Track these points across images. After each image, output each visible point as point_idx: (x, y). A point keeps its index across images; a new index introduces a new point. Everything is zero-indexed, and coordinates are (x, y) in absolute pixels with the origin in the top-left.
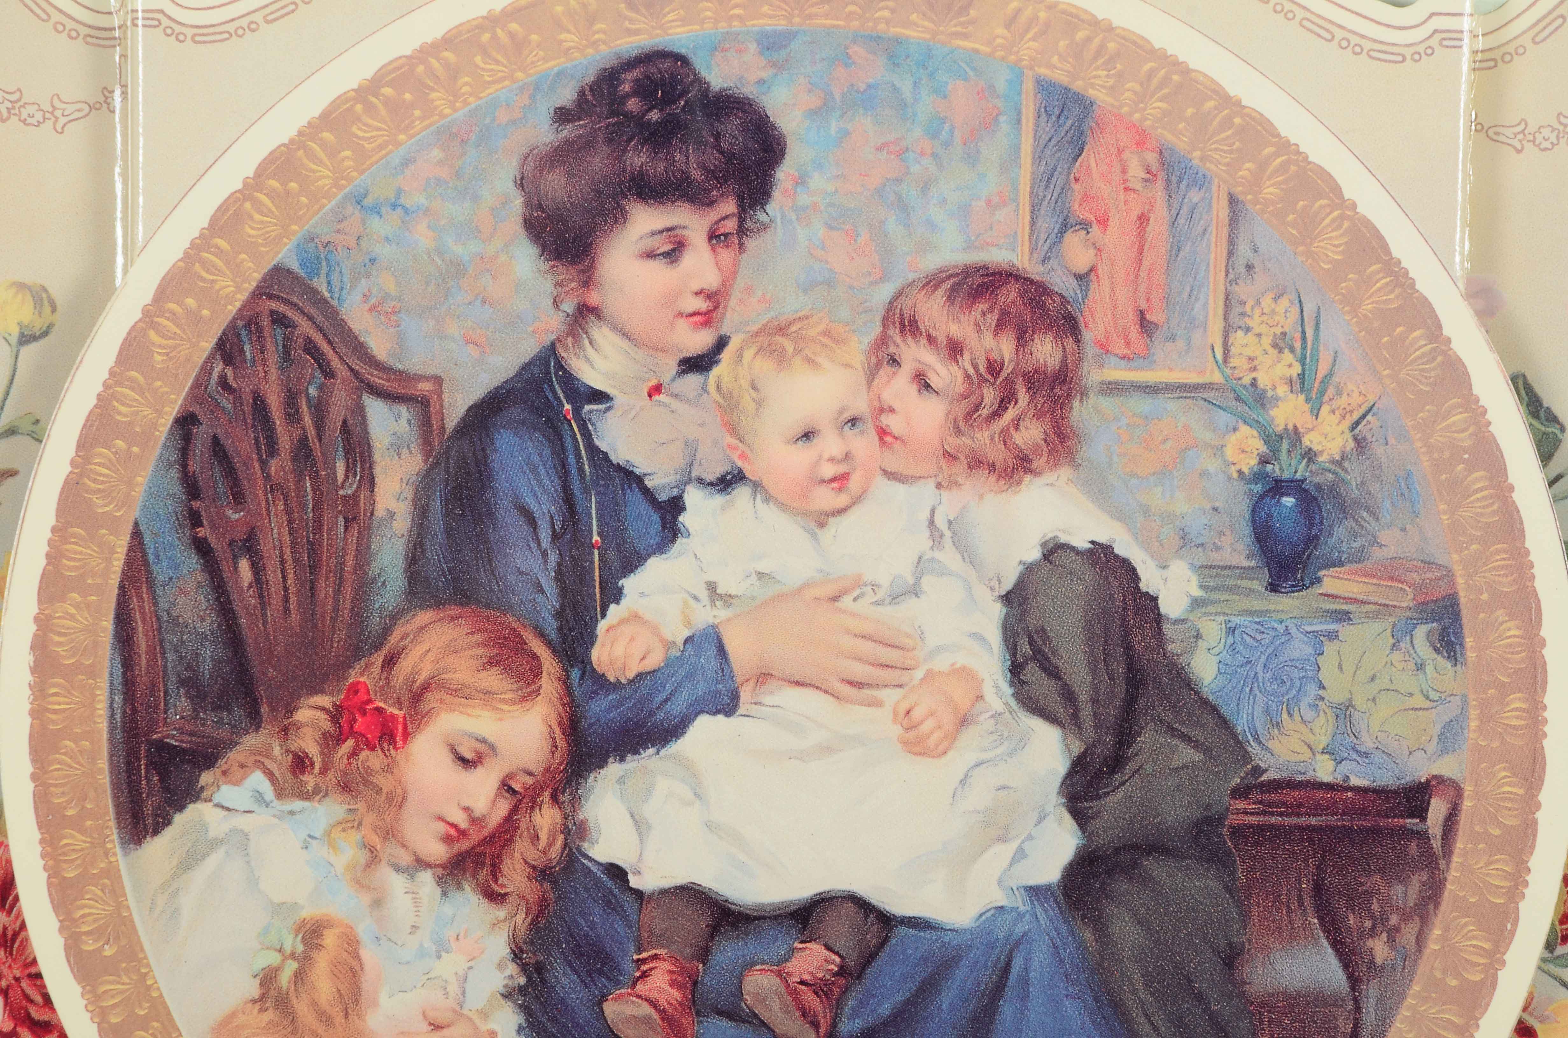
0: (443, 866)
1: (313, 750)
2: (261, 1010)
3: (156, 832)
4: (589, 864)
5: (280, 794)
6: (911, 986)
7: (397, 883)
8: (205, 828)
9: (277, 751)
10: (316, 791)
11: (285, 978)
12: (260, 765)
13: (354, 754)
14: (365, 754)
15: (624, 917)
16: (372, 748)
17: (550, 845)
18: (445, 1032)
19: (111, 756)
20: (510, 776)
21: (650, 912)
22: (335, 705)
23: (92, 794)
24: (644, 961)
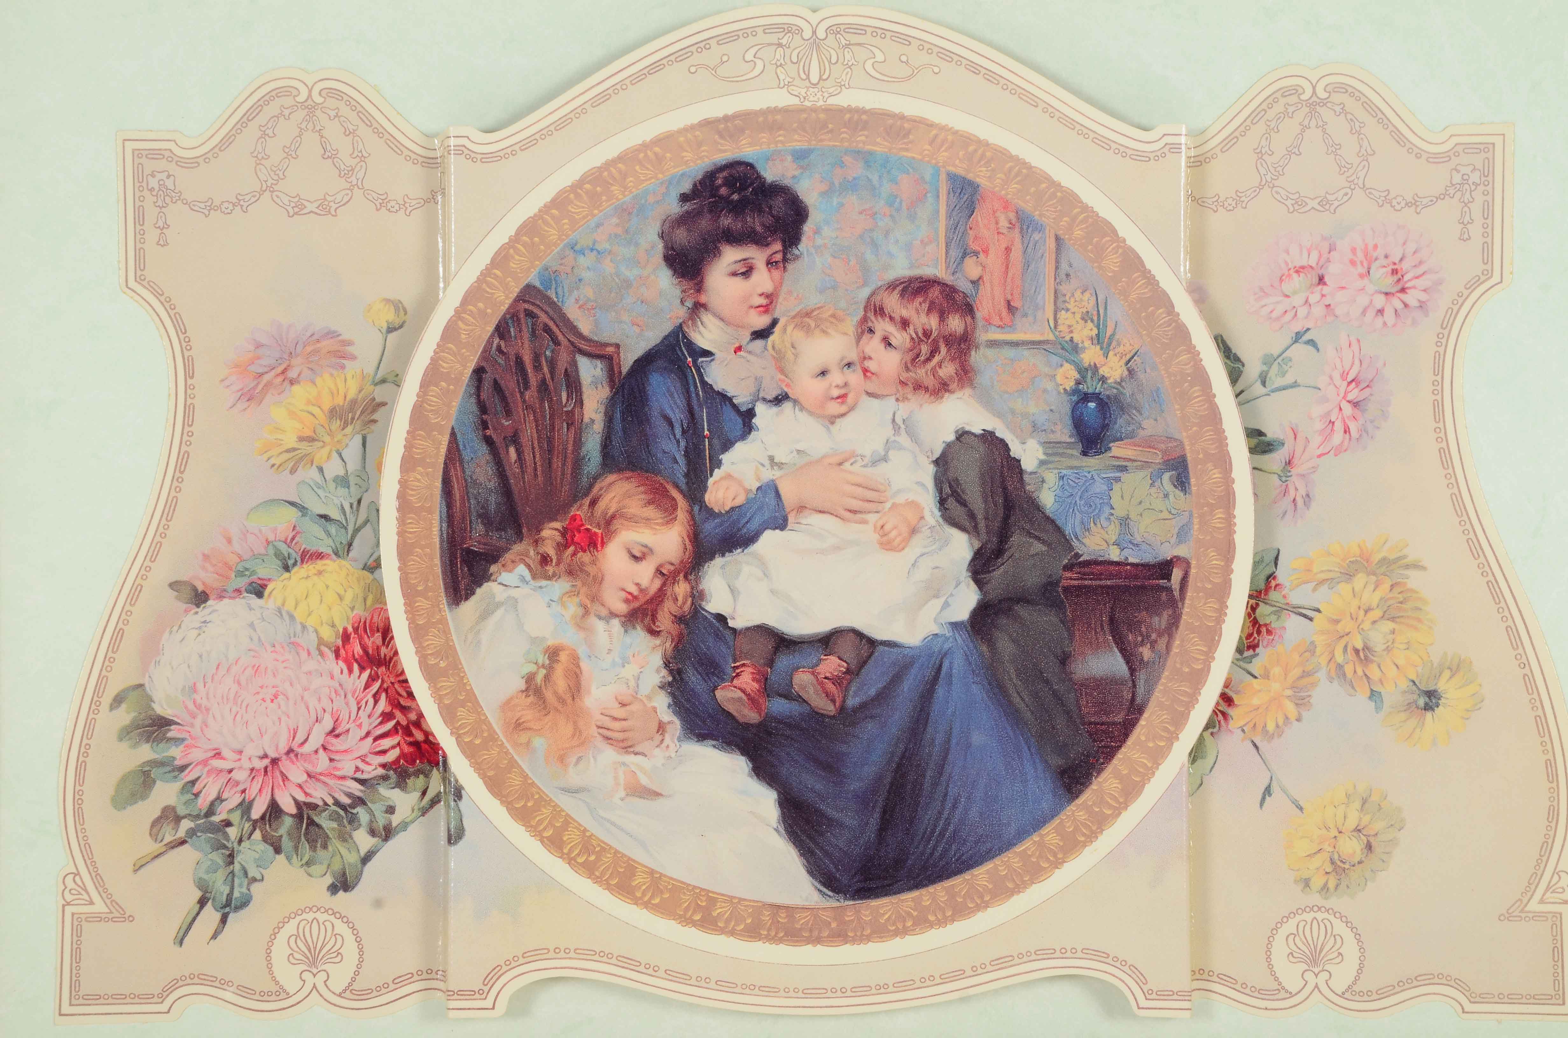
0: (625, 616)
1: (552, 552)
2: (526, 696)
3: (467, 599)
4: (706, 614)
5: (534, 577)
6: (887, 679)
7: (600, 626)
8: (493, 596)
9: (532, 553)
10: (554, 575)
11: (539, 678)
12: (523, 561)
13: (574, 554)
14: (580, 554)
15: (726, 643)
16: (584, 551)
17: (684, 603)
18: (628, 708)
19: (441, 557)
20: (661, 566)
21: (740, 639)
22: (563, 527)
23: (431, 578)
24: (737, 667)
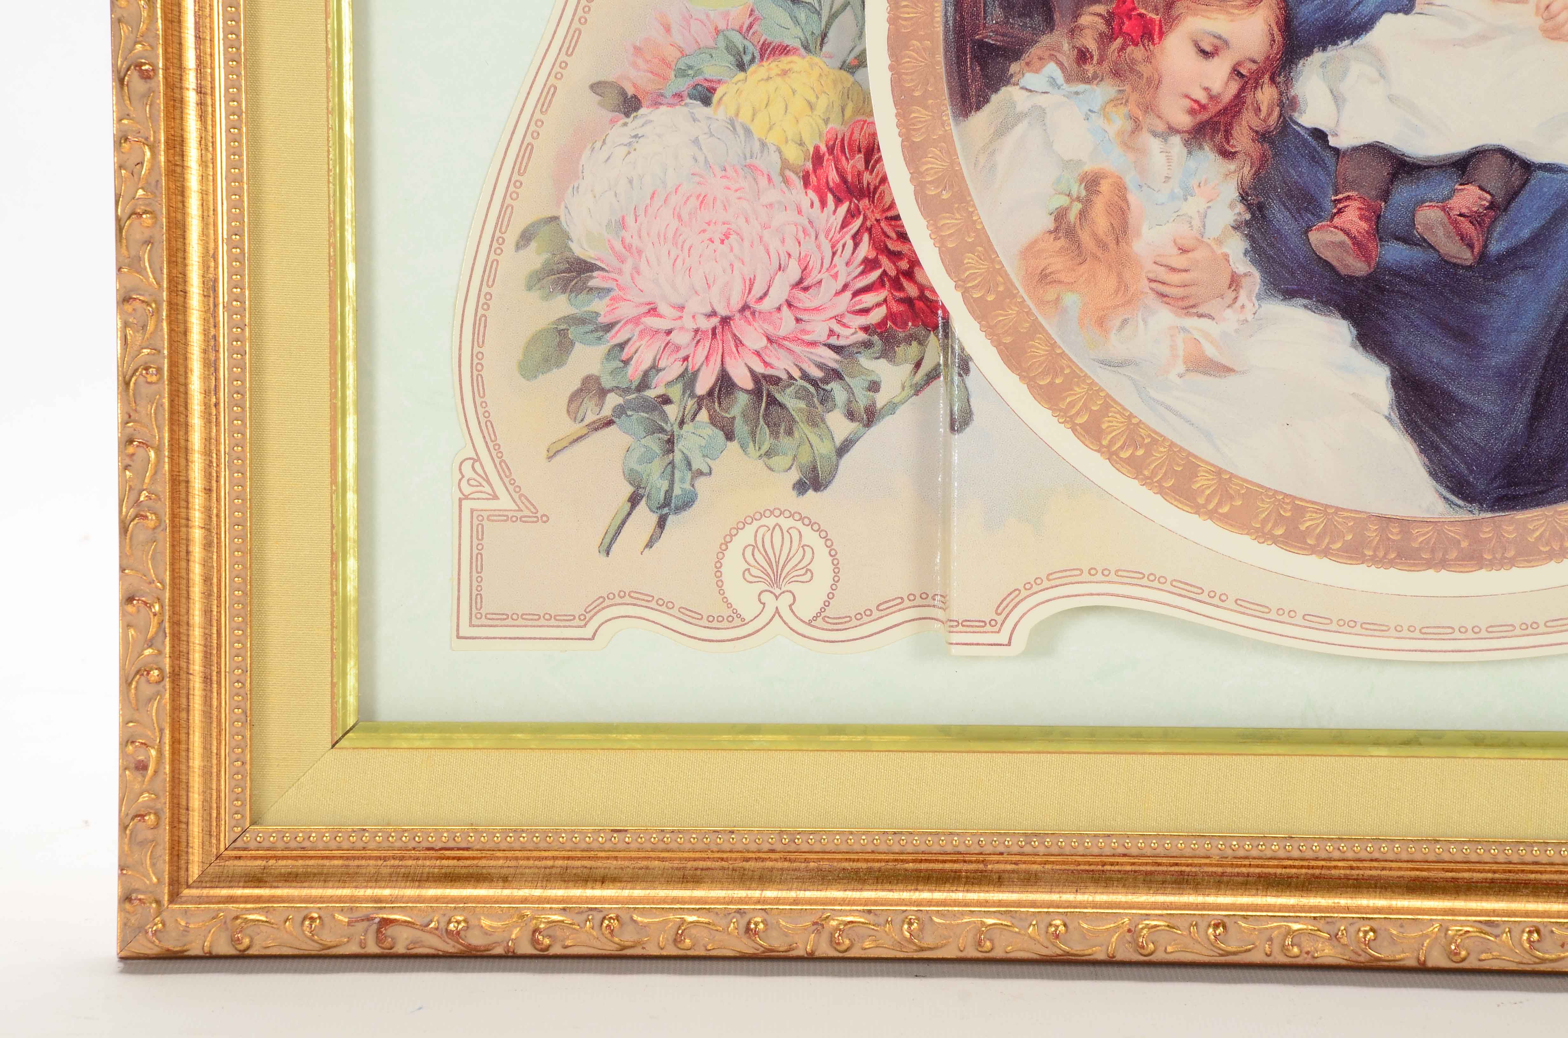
0: (1189, 132)
1: (1092, 45)
2: (1055, 239)
3: (978, 108)
4: (1299, 129)
5: (1068, 79)
6: (1546, 215)
7: (1155, 145)
8: (1013, 105)
9: (1066, 47)
10: (1095, 77)
11: (1073, 215)
12: (1052, 57)
13: (1122, 49)
14: (1130, 48)
15: (1325, 168)
16: (1136, 44)
17: (1269, 115)
18: (1190, 255)
19: (946, 51)
20: (1239, 64)
21: (1344, 163)
22: (1108, 12)
23: (932, 80)
24: (1339, 201)
